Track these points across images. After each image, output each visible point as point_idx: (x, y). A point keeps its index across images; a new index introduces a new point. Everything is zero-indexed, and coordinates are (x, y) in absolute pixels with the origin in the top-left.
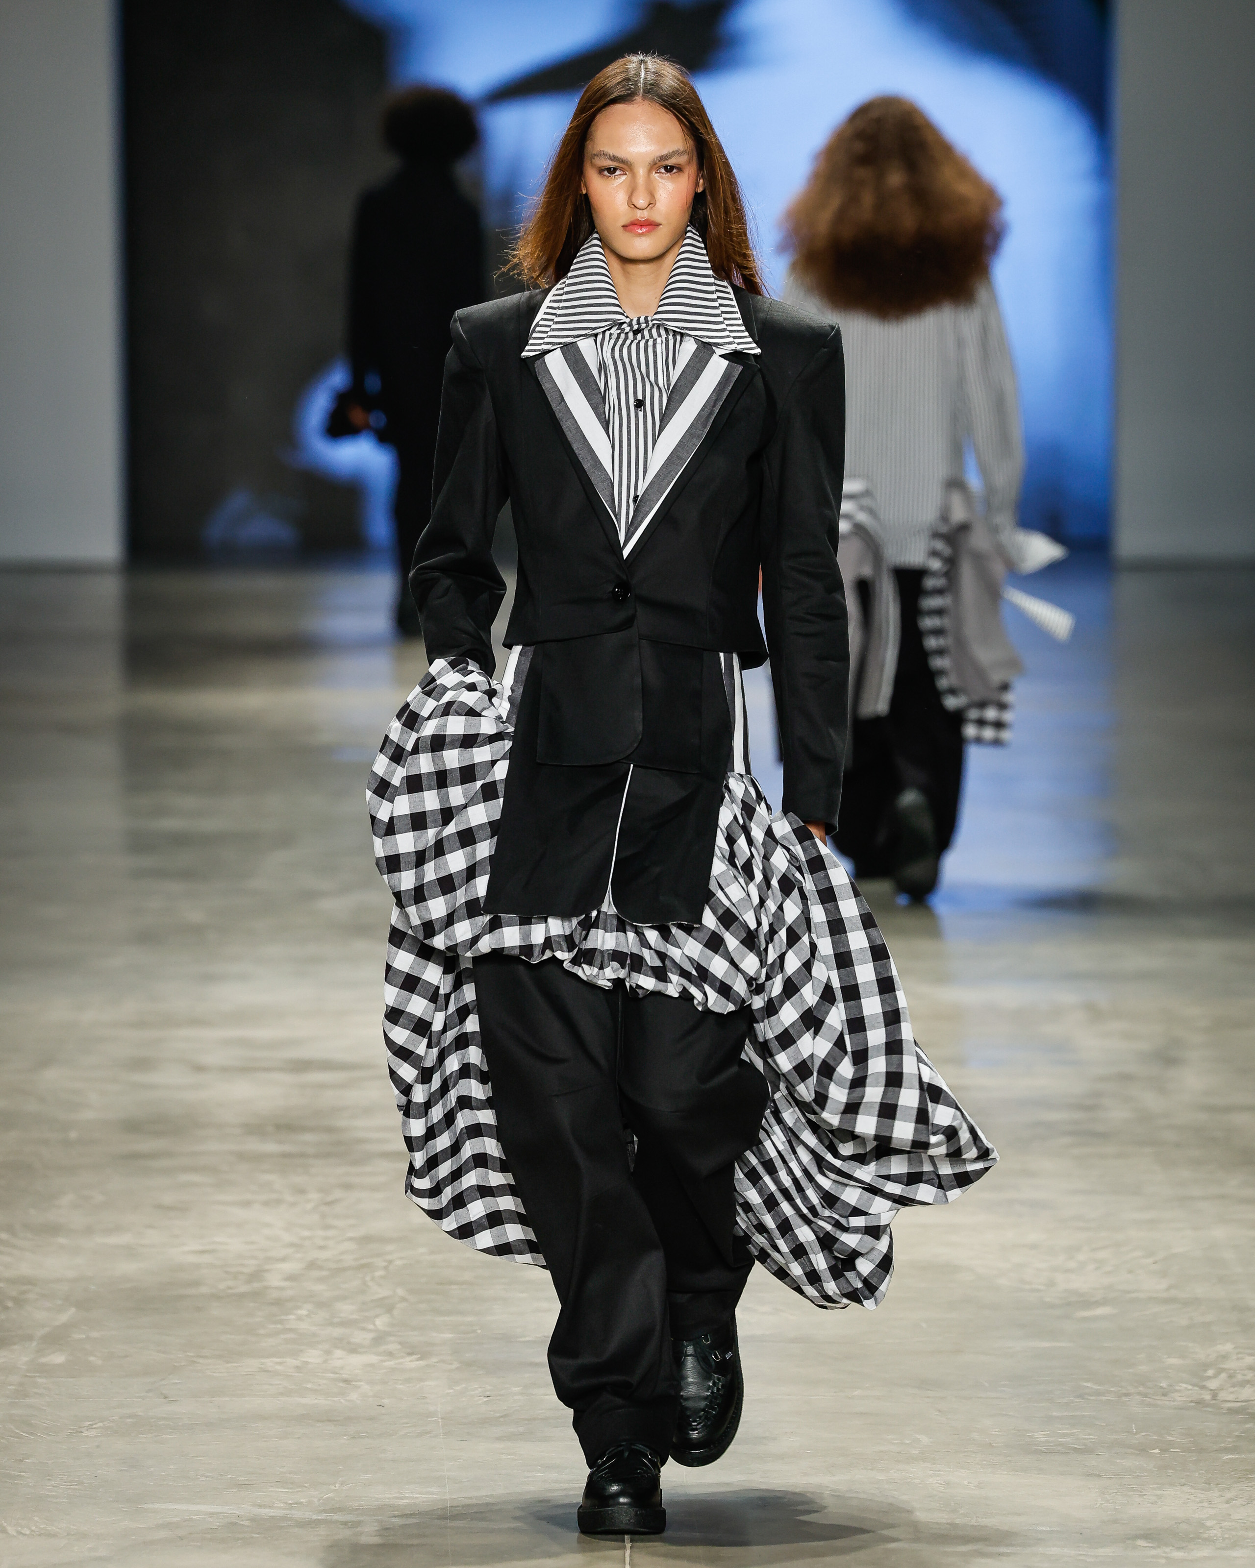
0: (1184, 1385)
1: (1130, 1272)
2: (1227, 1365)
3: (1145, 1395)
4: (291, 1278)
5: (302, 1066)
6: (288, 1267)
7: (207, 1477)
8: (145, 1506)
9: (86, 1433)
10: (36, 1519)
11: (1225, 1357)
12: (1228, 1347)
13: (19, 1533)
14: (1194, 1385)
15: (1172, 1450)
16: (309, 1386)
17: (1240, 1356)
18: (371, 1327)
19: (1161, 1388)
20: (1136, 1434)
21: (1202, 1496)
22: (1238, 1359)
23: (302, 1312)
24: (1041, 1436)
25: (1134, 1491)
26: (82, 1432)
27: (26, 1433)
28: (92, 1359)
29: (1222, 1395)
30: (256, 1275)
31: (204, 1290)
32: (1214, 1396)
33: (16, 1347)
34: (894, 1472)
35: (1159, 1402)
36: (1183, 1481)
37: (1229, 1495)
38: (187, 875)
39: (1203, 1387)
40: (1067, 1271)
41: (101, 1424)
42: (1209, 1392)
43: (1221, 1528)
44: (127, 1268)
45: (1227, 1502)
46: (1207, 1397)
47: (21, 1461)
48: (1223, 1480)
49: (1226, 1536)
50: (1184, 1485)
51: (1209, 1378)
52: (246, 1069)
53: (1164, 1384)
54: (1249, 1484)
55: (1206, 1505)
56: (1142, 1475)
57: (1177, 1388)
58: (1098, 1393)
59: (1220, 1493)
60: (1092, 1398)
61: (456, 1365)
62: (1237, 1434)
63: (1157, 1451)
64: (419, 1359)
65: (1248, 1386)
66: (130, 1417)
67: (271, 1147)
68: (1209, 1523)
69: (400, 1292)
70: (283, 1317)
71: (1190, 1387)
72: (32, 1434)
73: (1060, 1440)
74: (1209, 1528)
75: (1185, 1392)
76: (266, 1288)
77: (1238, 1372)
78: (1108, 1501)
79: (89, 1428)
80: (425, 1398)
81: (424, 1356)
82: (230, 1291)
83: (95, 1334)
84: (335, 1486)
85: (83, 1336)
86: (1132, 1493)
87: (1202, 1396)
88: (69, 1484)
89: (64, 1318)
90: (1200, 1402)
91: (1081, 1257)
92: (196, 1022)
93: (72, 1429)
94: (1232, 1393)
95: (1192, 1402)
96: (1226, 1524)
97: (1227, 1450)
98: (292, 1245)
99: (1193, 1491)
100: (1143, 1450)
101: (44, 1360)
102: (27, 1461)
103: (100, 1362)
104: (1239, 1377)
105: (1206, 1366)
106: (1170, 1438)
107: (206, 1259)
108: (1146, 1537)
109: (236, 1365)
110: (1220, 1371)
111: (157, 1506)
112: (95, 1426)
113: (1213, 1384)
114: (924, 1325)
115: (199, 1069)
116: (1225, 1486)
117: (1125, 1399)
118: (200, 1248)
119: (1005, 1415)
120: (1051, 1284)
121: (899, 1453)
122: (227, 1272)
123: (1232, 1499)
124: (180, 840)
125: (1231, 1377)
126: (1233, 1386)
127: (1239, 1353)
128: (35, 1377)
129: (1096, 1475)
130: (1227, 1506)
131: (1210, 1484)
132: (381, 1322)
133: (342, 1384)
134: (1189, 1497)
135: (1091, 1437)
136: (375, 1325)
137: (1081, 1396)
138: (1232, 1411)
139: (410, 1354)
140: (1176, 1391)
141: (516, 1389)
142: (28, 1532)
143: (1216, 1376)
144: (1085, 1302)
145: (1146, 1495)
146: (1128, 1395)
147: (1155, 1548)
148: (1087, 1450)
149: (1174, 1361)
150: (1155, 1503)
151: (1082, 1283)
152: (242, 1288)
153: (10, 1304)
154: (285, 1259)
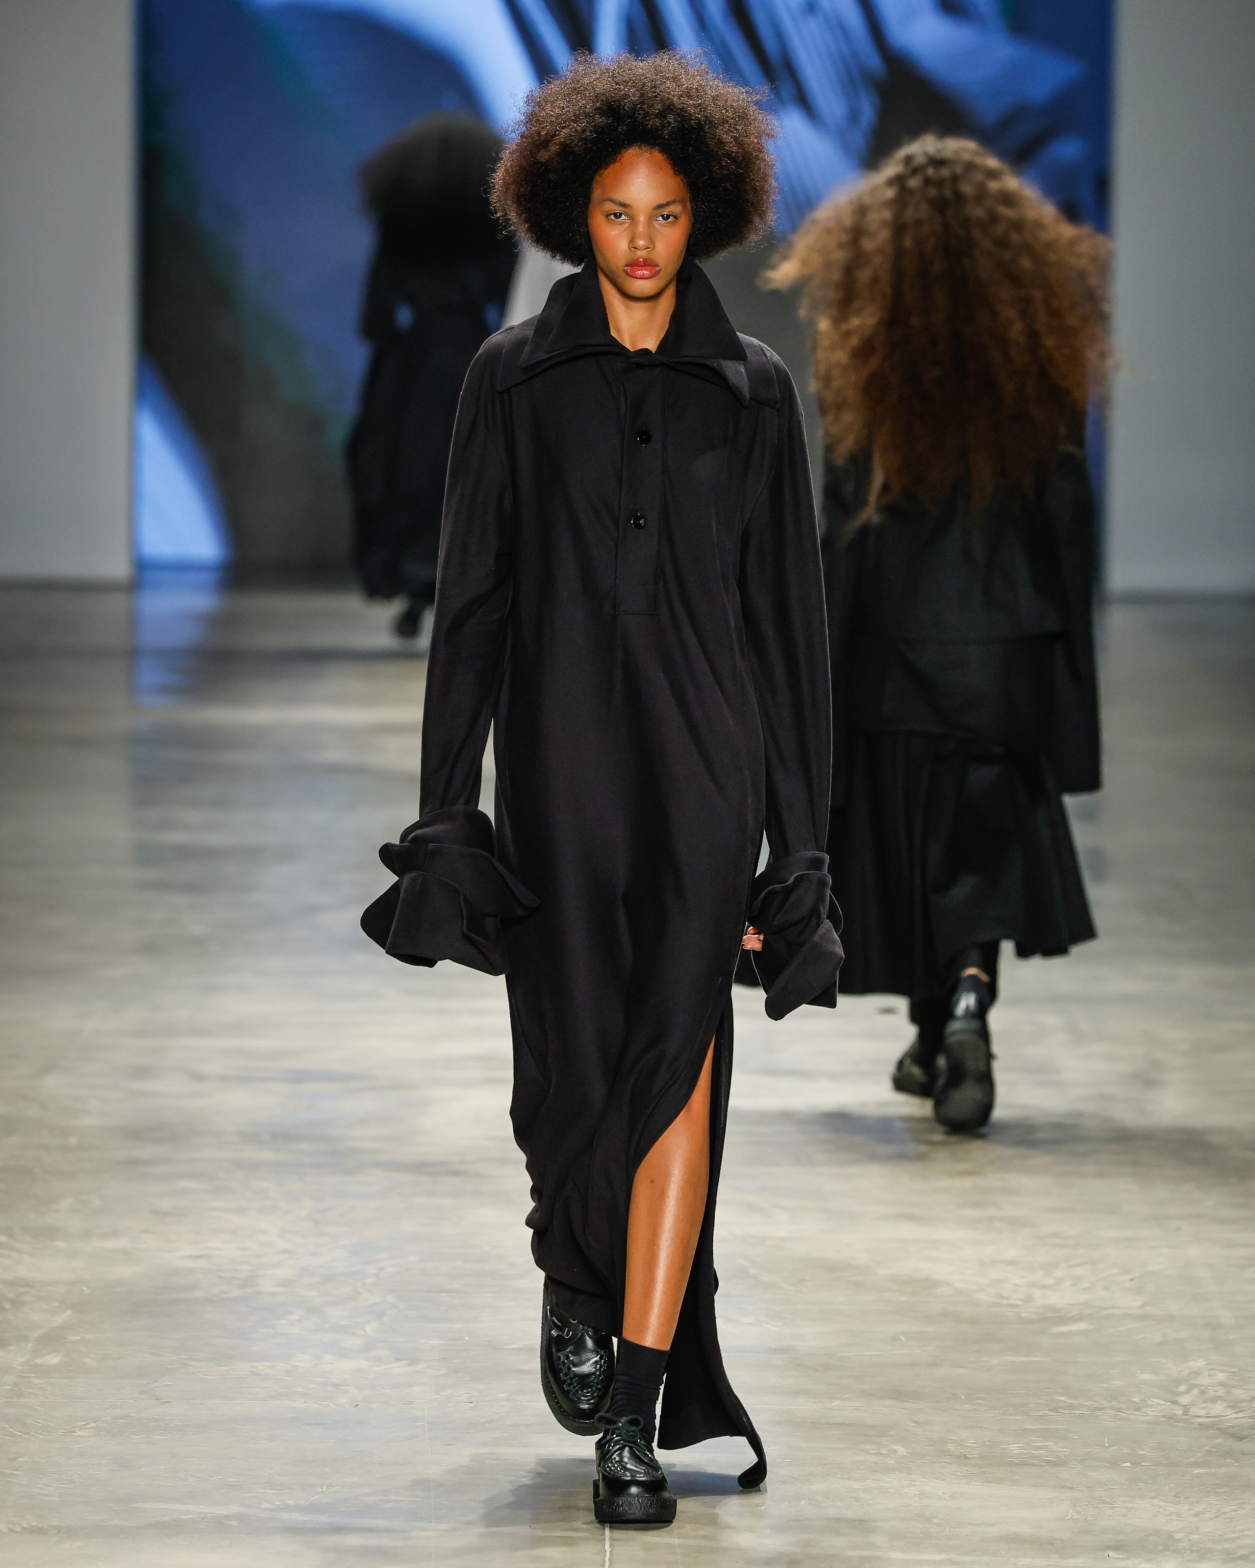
0: (1156, 1400)
1: (1106, 1289)
2: (1199, 1381)
3: (1118, 1410)
4: (283, 1283)
5: (299, 1077)
6: (281, 1273)
7: (197, 1477)
8: (136, 1505)
9: (79, 1433)
10: (28, 1516)
11: (1197, 1373)
12: (1201, 1363)
13: (11, 1530)
14: (1166, 1401)
15: (1143, 1464)
16: (299, 1390)
17: (1211, 1372)
18: (361, 1332)
19: (1135, 1402)
20: (1109, 1447)
21: (1171, 1509)
22: (1209, 1375)
23: (294, 1317)
24: (1015, 1448)
25: (1105, 1503)
26: (74, 1432)
27: (20, 1432)
28: (86, 1360)
29: (1194, 1411)
30: (248, 1282)
31: (198, 1294)
32: (1186, 1411)
33: (11, 1348)
34: (871, 1481)
35: (1132, 1417)
36: (1153, 1494)
37: (1198, 1508)
38: (191, 887)
39: (1175, 1403)
40: (1045, 1287)
41: (94, 1425)
42: (1181, 1407)
43: (1189, 1540)
44: (123, 1271)
45: (1196, 1515)
46: (1179, 1412)
47: (15, 1459)
48: (1193, 1494)
49: (1194, 1549)
50: (1154, 1498)
51: (1181, 1393)
52: (244, 1079)
53: (1136, 1400)
54: (1219, 1498)
55: (1176, 1518)
56: (1113, 1487)
57: (1150, 1403)
58: (1071, 1407)
59: (1189, 1506)
60: (1066, 1412)
61: (443, 1371)
62: (1207, 1448)
63: (1128, 1464)
64: (408, 1365)
65: (1219, 1402)
66: (122, 1418)
67: (267, 1155)
68: (1178, 1536)
69: (390, 1299)
70: (275, 1322)
71: (1162, 1402)
72: (25, 1433)
73: (1033, 1452)
74: (1179, 1541)
75: (1158, 1407)
76: (259, 1293)
77: (1209, 1388)
78: (1079, 1513)
79: (81, 1428)
80: (411, 1403)
81: (413, 1362)
82: (224, 1296)
83: (89, 1336)
84: (322, 1489)
85: (78, 1338)
86: (1103, 1505)
87: (1174, 1412)
88: (61, 1483)
89: (59, 1320)
90: (1171, 1417)
91: (1059, 1273)
92: (195, 1031)
93: (65, 1429)
94: (1203, 1408)
95: (1164, 1416)
96: (1194, 1537)
97: (1196, 1465)
98: (285, 1251)
99: (1163, 1504)
100: (1114, 1463)
101: (39, 1361)
102: (20, 1459)
103: (94, 1364)
104: (1211, 1393)
105: (1179, 1382)
106: (1142, 1452)
107: (201, 1264)
108: (1117, 1548)
109: (228, 1368)
110: (1192, 1387)
111: (147, 1505)
112: (88, 1426)
113: (1185, 1400)
114: (903, 1338)
115: (199, 1077)
116: (1194, 1499)
117: (1098, 1413)
118: (195, 1253)
119: (981, 1427)
120: (1029, 1299)
121: (875, 1463)
122: (221, 1277)
123: (1201, 1513)
124: (185, 853)
125: (1202, 1393)
126: (1205, 1402)
127: (1212, 1369)
128: (30, 1377)
129: (1068, 1487)
130: (1196, 1519)
131: (1179, 1497)
132: (371, 1328)
133: (330, 1389)
134: (1158, 1510)
135: (1064, 1450)
136: (365, 1331)
137: (1055, 1410)
138: (1202, 1426)
139: (398, 1360)
140: (1151, 1406)
141: (502, 1395)
142: (19, 1530)
143: (1187, 1392)
144: (1061, 1317)
145: (1116, 1507)
146: (1101, 1409)
147: (1124, 1559)
148: (1060, 1463)
149: (1147, 1377)
150: (1125, 1516)
151: (1059, 1299)
152: (236, 1293)
153: (7, 1306)
154: (277, 1265)
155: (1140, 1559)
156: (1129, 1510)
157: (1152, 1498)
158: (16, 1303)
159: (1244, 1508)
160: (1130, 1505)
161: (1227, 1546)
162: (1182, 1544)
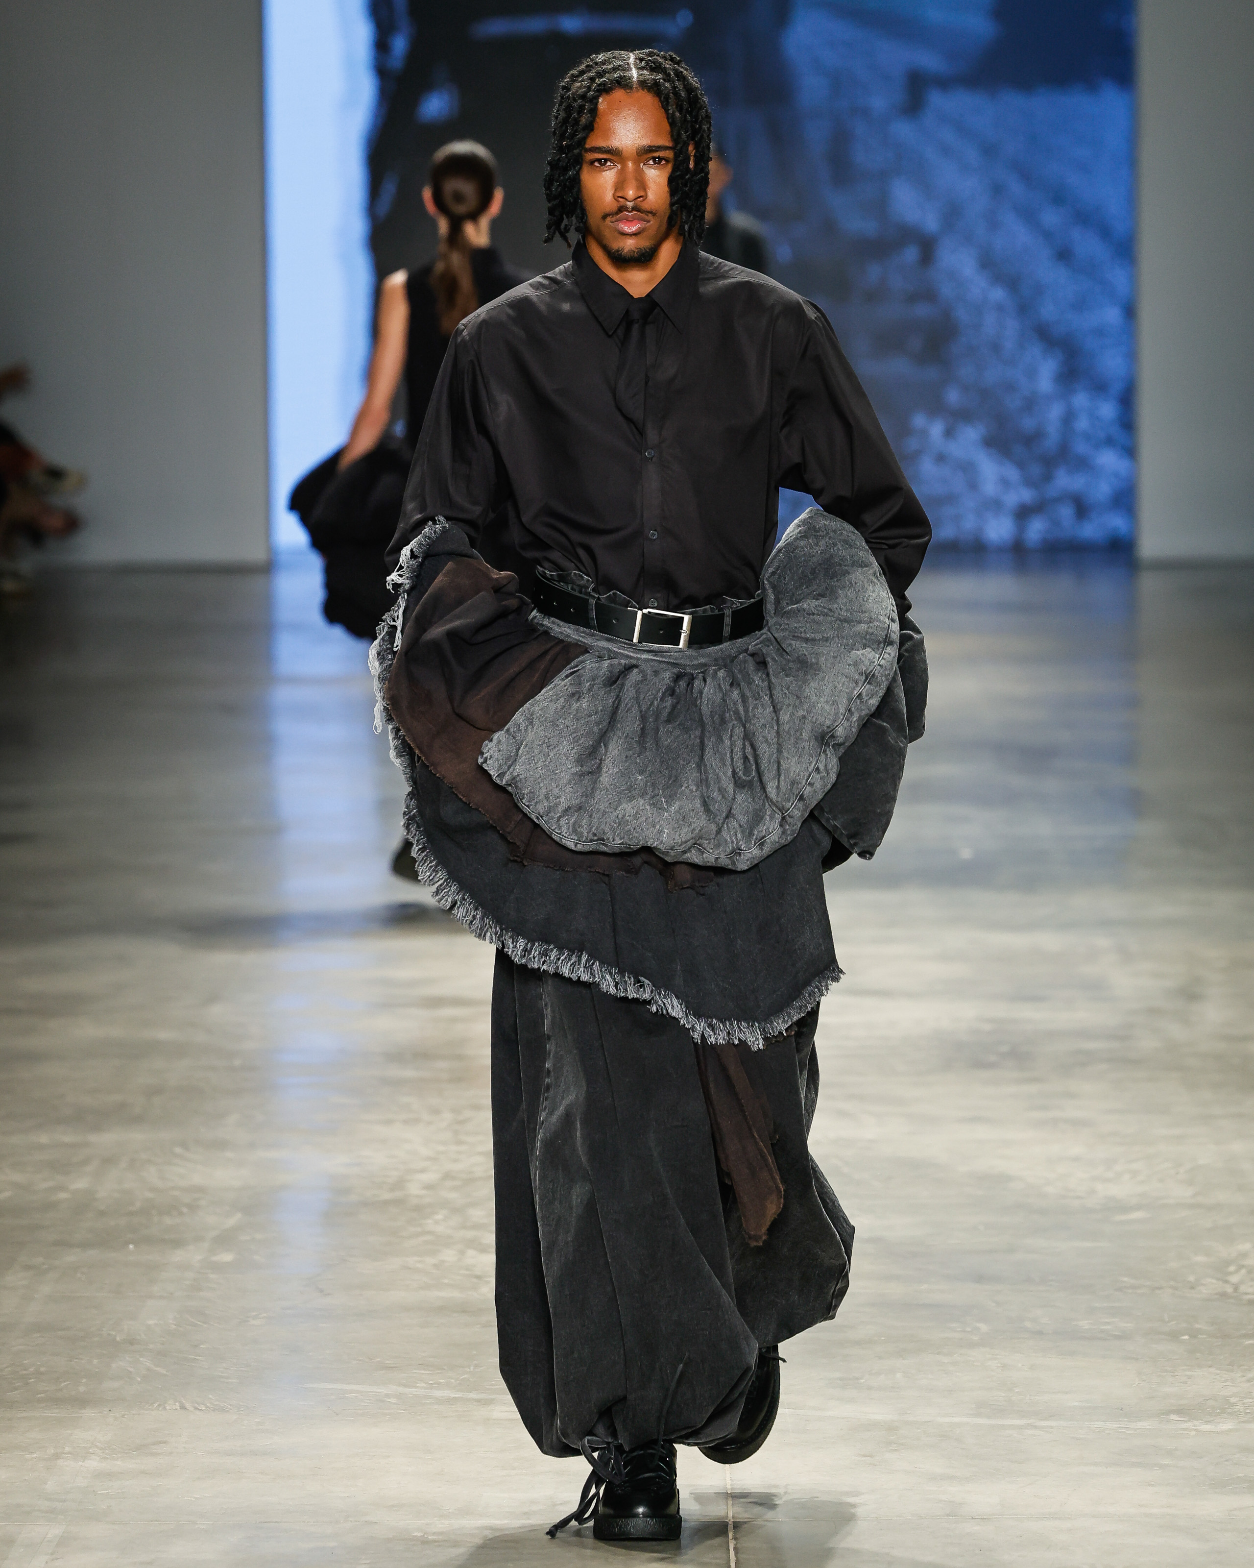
0: (1210, 1280)
1: (1160, 1181)
2: (1246, 1263)
3: (1175, 1288)
4: (428, 1187)
6: (426, 1177)
7: (358, 1360)
8: (306, 1386)
9: (251, 1322)
10: (210, 1396)
11: (1244, 1255)
12: (1248, 1246)
13: (196, 1409)
14: (1218, 1279)
15: (1200, 1337)
16: (446, 1281)
19: (1190, 1281)
20: (1167, 1322)
21: (1226, 1376)
23: (439, 1217)
24: (1085, 1324)
25: (1167, 1372)
26: (247, 1320)
27: (201, 1322)
28: (255, 1257)
29: (1243, 1289)
30: (399, 1185)
31: (354, 1199)
32: (1237, 1290)
33: (190, 1247)
34: (957, 1356)
35: (1187, 1295)
36: (1210, 1363)
37: (1249, 1375)
39: (1226, 1282)
40: (1106, 1180)
41: (265, 1315)
42: (1231, 1286)
43: (1243, 1404)
45: (1249, 1381)
46: (1230, 1290)
47: (196, 1346)
48: (1245, 1363)
49: (1248, 1411)
50: (1210, 1367)
51: (1231, 1273)
53: (1191, 1278)
55: (1231, 1384)
56: (1174, 1358)
57: (1203, 1282)
58: (1135, 1287)
59: (1242, 1374)
60: (1129, 1291)
63: (1186, 1337)
66: (290, 1308)
67: (410, 1073)
68: (1233, 1400)
70: (422, 1221)
71: (1214, 1281)
72: (204, 1323)
73: (1101, 1327)
74: (1234, 1404)
75: (1211, 1286)
76: (407, 1196)
78: (1144, 1381)
79: (254, 1317)
82: (376, 1199)
83: (258, 1236)
84: (470, 1369)
85: (248, 1238)
86: (1165, 1374)
87: (1225, 1289)
88: (238, 1366)
89: (232, 1221)
90: (1224, 1295)
91: (1118, 1168)
93: (239, 1318)
95: (1217, 1294)
98: (429, 1158)
99: (1218, 1372)
100: (1174, 1337)
101: (215, 1258)
102: (202, 1346)
103: (262, 1260)
105: (1228, 1263)
106: (1197, 1326)
107: (355, 1170)
108: (1179, 1411)
109: (382, 1263)
110: (1241, 1267)
111: (316, 1385)
112: (259, 1315)
113: (1234, 1279)
114: (981, 1228)
116: (1246, 1367)
117: (1158, 1292)
118: (349, 1161)
119: (1053, 1306)
120: (1092, 1192)
121: (961, 1339)
122: (373, 1182)
128: (207, 1273)
129: (1133, 1358)
131: (1233, 1366)
134: (1215, 1377)
135: (1129, 1325)
137: (1119, 1289)
138: (1251, 1302)
140: (1203, 1285)
142: (203, 1408)
143: (1237, 1271)
144: (1123, 1208)
145: (1177, 1375)
146: (1159, 1288)
147: (1186, 1422)
148: (1124, 1336)
149: (1200, 1259)
150: (1185, 1383)
151: (1122, 1190)
152: (387, 1196)
153: (185, 1210)
154: (423, 1171)
155: (1201, 1421)
156: (1189, 1377)
157: (1209, 1367)
158: (193, 1208)
160: (1188, 1373)
162: (1237, 1407)
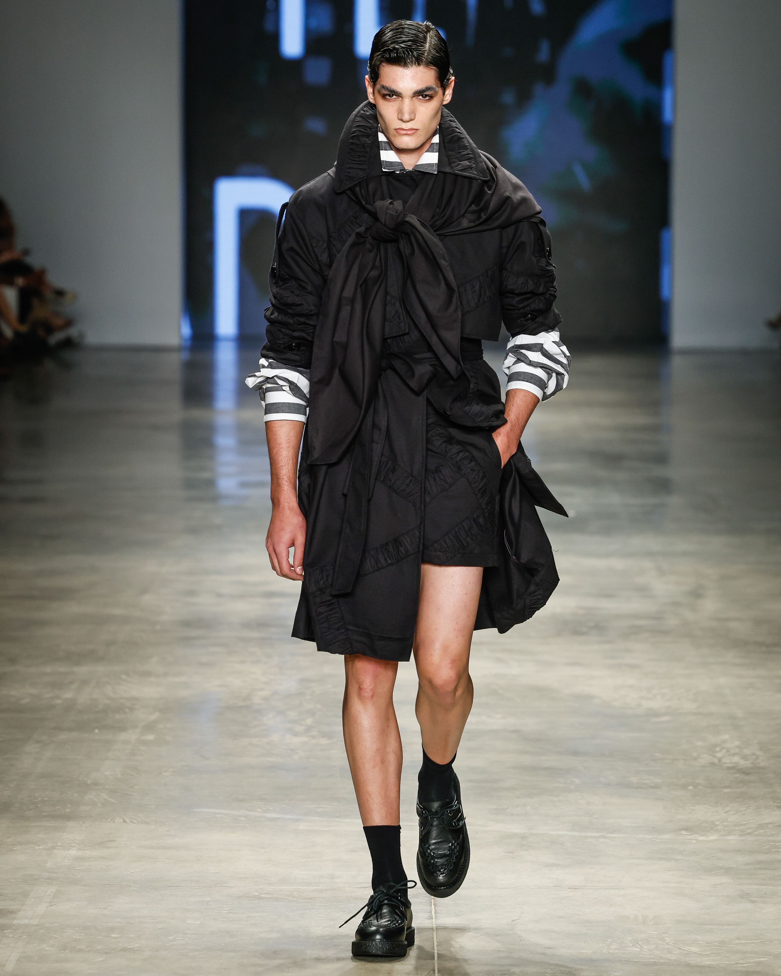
0: (705, 755)
1: (679, 699)
2: (726, 745)
3: (686, 760)
4: (265, 699)
6: (263, 693)
8: (194, 810)
9: (164, 774)
11: (725, 741)
12: (727, 736)
14: (710, 755)
15: (699, 787)
16: (274, 752)
18: (304, 723)
19: (694, 756)
20: (681, 779)
21: (713, 809)
22: (731, 743)
23: (271, 716)
24: (634, 780)
25: (680, 807)
27: (135, 774)
28: (167, 737)
29: (724, 760)
30: (248, 697)
32: (720, 761)
33: (130, 731)
35: (692, 764)
36: (704, 802)
37: (727, 809)
39: (714, 756)
40: (647, 699)
41: (171, 770)
42: (717, 759)
43: (723, 825)
45: (726, 812)
46: (716, 761)
48: (724, 802)
49: (726, 829)
50: (705, 804)
52: (243, 596)
53: (695, 754)
54: (737, 804)
55: (716, 814)
56: (684, 799)
57: (701, 756)
58: (662, 759)
59: (723, 808)
60: (660, 761)
62: (731, 779)
63: (691, 787)
65: (736, 756)
66: (185, 766)
67: (255, 635)
68: (717, 823)
69: (319, 706)
70: (260, 718)
71: (708, 756)
72: (137, 774)
73: (643, 781)
74: (718, 825)
75: (705, 758)
76: (253, 704)
77: (731, 749)
78: (667, 812)
80: (331, 760)
82: (236, 705)
83: (169, 726)
85: (163, 726)
87: (714, 761)
88: (156, 798)
89: (153, 717)
90: (713, 764)
91: (654, 692)
94: (728, 759)
95: (709, 763)
96: (725, 823)
97: (726, 787)
98: (265, 683)
99: (709, 807)
100: (684, 787)
101: (144, 738)
102: (135, 787)
103: (171, 739)
104: (732, 751)
105: (716, 746)
106: (698, 781)
107: (222, 689)
108: (686, 829)
109: (238, 741)
110: (723, 748)
111: (199, 810)
113: (719, 755)
114: (577, 725)
116: (725, 804)
117: (676, 762)
118: (220, 684)
121: (564, 787)
123: (729, 811)
125: (728, 751)
126: (729, 756)
127: (732, 740)
129: (661, 799)
130: (726, 814)
131: (717, 803)
132: (309, 721)
133: (289, 751)
134: (707, 810)
135: (659, 780)
136: (306, 722)
137: (654, 760)
138: (728, 768)
139: (323, 737)
140: (701, 758)
143: (721, 751)
145: (686, 809)
146: (676, 760)
147: (690, 835)
148: (656, 787)
149: (699, 743)
150: (690, 813)
151: (655, 705)
152: (242, 704)
153: (127, 710)
154: (262, 689)
155: (698, 835)
156: (692, 810)
158: (132, 709)
159: (750, 809)
160: (693, 808)
161: (742, 828)
162: (719, 827)
